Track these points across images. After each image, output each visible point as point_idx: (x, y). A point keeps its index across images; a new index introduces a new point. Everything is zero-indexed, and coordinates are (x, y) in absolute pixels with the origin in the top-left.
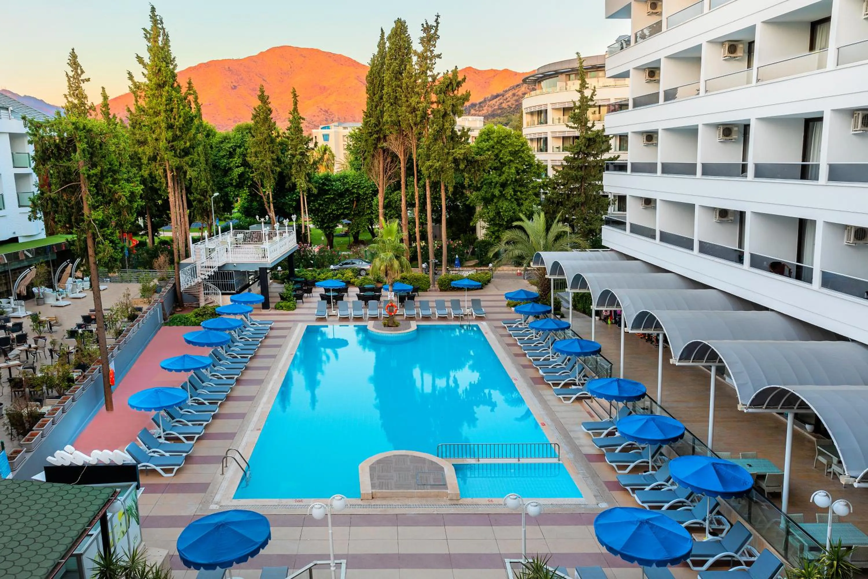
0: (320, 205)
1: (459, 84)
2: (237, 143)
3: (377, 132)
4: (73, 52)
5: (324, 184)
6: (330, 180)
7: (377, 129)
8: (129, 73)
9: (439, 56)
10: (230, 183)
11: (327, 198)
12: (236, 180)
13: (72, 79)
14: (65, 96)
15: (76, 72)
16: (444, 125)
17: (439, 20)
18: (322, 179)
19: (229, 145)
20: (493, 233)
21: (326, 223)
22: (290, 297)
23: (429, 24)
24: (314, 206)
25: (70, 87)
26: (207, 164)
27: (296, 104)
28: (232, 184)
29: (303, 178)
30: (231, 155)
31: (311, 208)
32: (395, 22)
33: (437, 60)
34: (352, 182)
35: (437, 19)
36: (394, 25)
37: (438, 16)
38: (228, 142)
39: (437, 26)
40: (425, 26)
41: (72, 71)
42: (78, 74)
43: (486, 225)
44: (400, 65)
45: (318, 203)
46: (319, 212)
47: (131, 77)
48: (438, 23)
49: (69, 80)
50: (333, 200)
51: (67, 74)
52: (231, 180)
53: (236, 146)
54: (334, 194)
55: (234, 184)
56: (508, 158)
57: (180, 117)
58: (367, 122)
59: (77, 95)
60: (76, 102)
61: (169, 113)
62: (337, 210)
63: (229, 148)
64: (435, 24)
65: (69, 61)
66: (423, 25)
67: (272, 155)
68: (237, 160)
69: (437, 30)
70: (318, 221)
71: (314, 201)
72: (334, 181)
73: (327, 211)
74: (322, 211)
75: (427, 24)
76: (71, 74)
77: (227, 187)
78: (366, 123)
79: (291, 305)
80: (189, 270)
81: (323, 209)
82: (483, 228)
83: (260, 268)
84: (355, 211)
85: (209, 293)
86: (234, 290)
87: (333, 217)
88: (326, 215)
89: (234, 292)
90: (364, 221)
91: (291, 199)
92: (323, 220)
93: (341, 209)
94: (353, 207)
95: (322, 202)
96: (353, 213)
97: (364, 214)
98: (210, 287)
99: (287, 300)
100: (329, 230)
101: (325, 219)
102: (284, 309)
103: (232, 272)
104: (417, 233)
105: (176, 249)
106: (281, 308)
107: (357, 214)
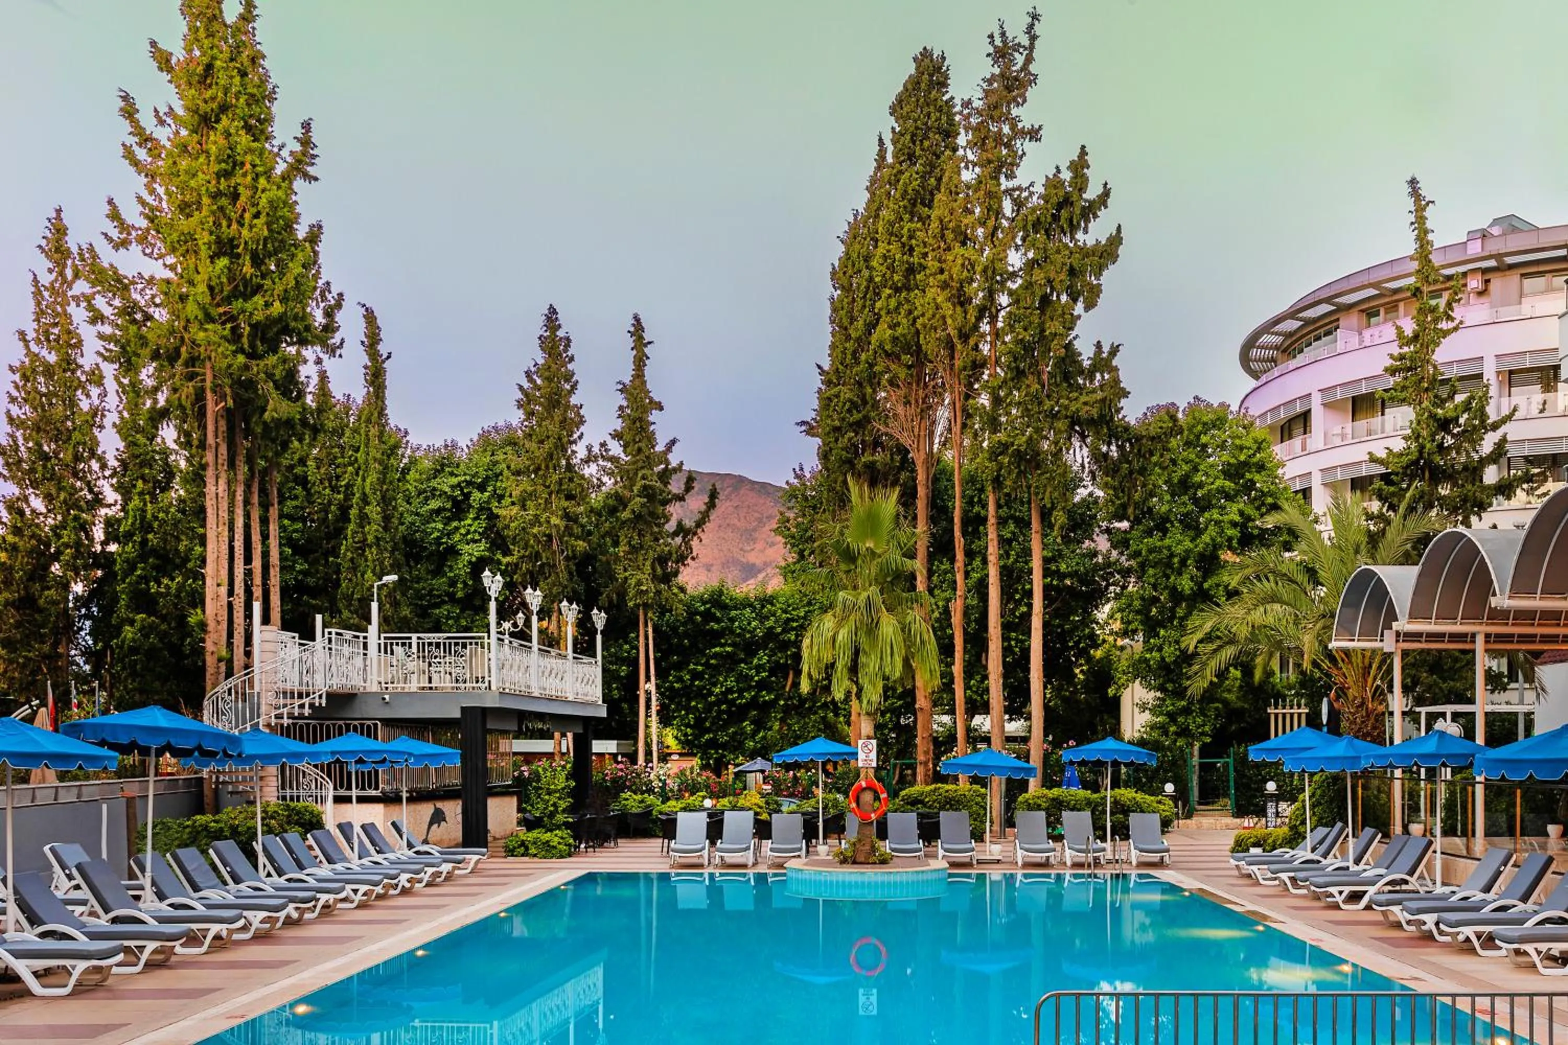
0: (696, 675)
1: (1090, 211)
2: (476, 475)
3: (858, 426)
4: (59, 217)
5: (708, 616)
6: (724, 607)
7: (857, 416)
8: (126, 98)
9: (1034, 134)
10: (448, 594)
11: (715, 656)
12: (465, 583)
13: (46, 294)
14: (22, 335)
15: (62, 274)
16: (1043, 330)
17: (1038, 29)
18: (704, 603)
19: (454, 481)
20: (1172, 717)
21: (708, 731)
23: (1010, 35)
24: (680, 679)
25: (39, 314)
26: (386, 529)
27: (640, 362)
28: (452, 596)
29: (648, 568)
30: (459, 508)
31: (671, 688)
32: (915, 59)
33: (1028, 146)
34: (785, 612)
35: (1031, 27)
36: (912, 69)
37: (1035, 17)
38: (452, 474)
39: (1032, 47)
40: (998, 42)
41: (50, 271)
42: (65, 281)
43: (1150, 696)
44: (924, 177)
45: (689, 672)
46: (689, 700)
47: (129, 111)
48: (1033, 38)
49: (37, 294)
50: (729, 662)
51: (35, 280)
52: (453, 583)
53: (469, 483)
54: (733, 645)
55: (460, 594)
56: (1219, 483)
57: (257, 216)
58: (829, 399)
59: (57, 340)
60: (52, 358)
61: (224, 201)
62: (741, 692)
63: (453, 487)
64: (1025, 41)
65: (44, 243)
66: (991, 36)
67: (566, 504)
68: (471, 523)
69: (1029, 60)
70: (688, 725)
71: (679, 667)
72: (736, 608)
73: (711, 693)
74: (701, 695)
75: (1003, 34)
76: (46, 279)
77: (438, 606)
78: (826, 402)
79: (556, 839)
80: (230, 694)
81: (704, 688)
82: (1143, 707)
83: (463, 709)
84: (790, 698)
85: (298, 797)
86: (377, 788)
87: (728, 712)
88: (709, 707)
89: (374, 793)
90: (813, 726)
91: (618, 658)
92: (699, 722)
93: (749, 688)
94: (784, 687)
95: (700, 668)
96: (782, 703)
97: (814, 706)
98: (304, 772)
99: (543, 827)
100: (717, 753)
101: (706, 719)
102: (533, 851)
103: (376, 725)
104: (956, 680)
105: (213, 653)
106: (522, 850)
107: (795, 708)
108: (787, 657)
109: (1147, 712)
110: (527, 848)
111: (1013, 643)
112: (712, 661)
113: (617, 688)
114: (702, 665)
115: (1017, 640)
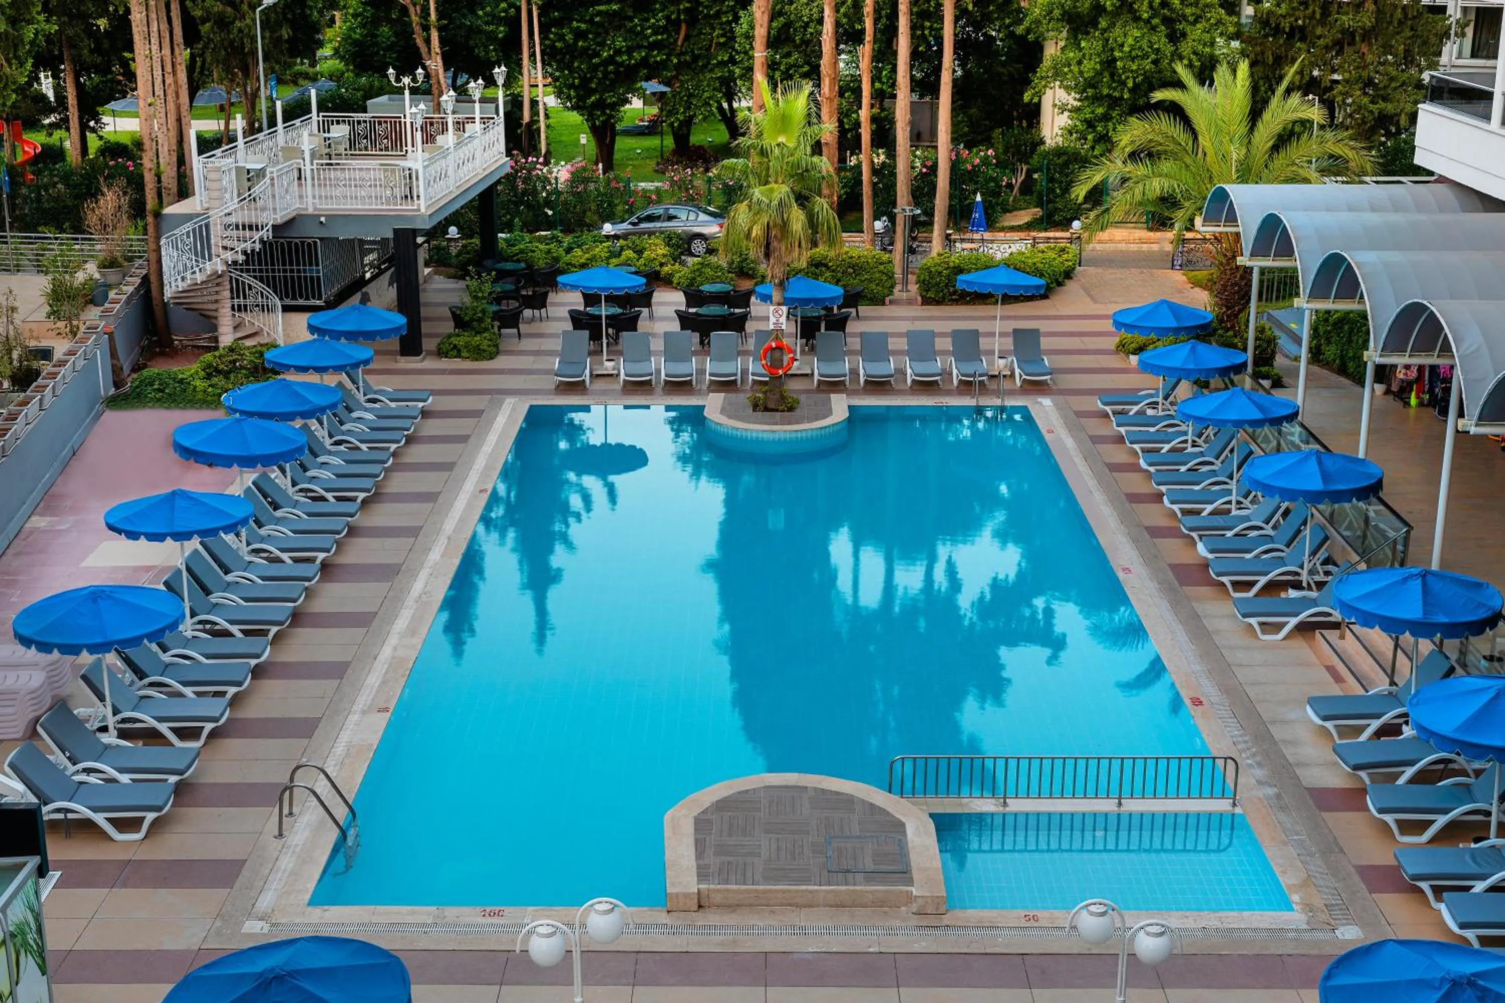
0: (580, 35)
11: (599, 13)
20: (1091, 124)
21: (593, 92)
22: (480, 320)
24: (561, 38)
31: (553, 47)
43: (1071, 99)
45: (573, 30)
46: (573, 58)
62: (630, 51)
70: (571, 86)
71: (559, 23)
73: (597, 54)
74: (585, 54)
79: (486, 342)
80: (188, 237)
81: (588, 48)
82: (1063, 109)
83: (396, 231)
84: (682, 53)
85: (245, 306)
86: (320, 298)
87: (617, 72)
88: (595, 68)
89: (318, 303)
90: (708, 85)
91: (494, 16)
92: (585, 81)
93: (640, 47)
94: (676, 40)
95: (583, 26)
96: (675, 61)
97: (709, 63)
98: (250, 286)
99: (473, 329)
100: (604, 113)
101: (591, 80)
102: (464, 354)
103: (315, 243)
104: (863, 125)
105: (150, 170)
106: (455, 352)
107: (687, 65)
108: (679, 11)
109: (1066, 114)
110: (459, 351)
111: (926, 32)
112: (597, 19)
113: (494, 50)
114: (585, 22)
115: (931, 28)
